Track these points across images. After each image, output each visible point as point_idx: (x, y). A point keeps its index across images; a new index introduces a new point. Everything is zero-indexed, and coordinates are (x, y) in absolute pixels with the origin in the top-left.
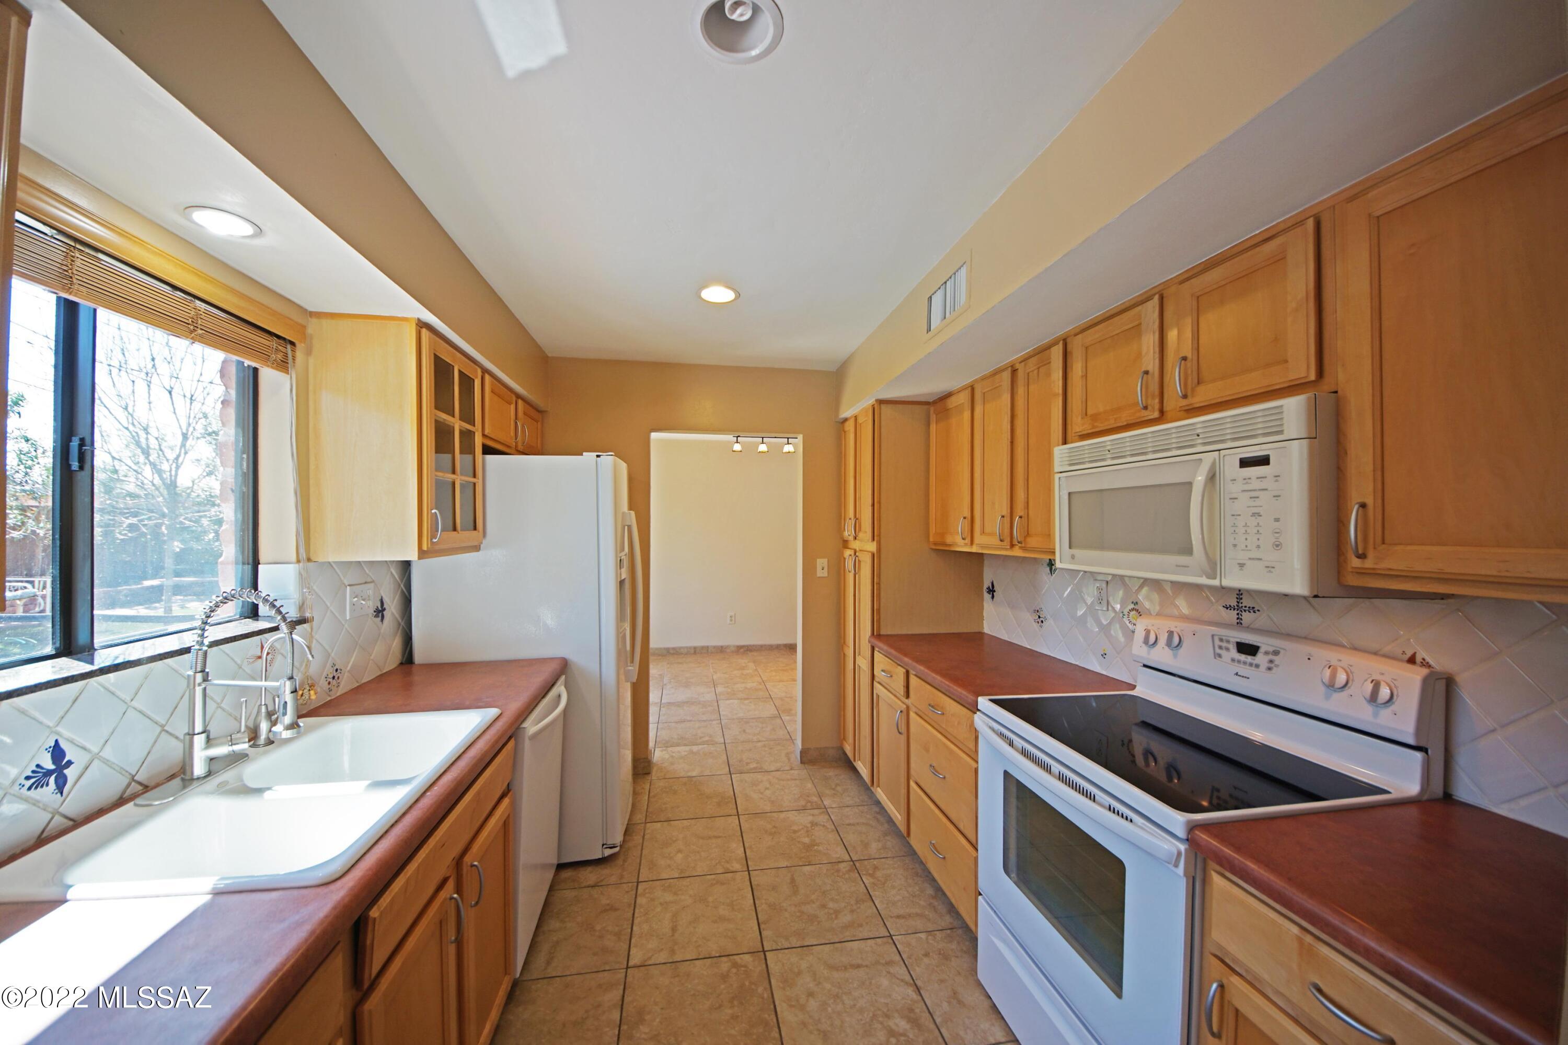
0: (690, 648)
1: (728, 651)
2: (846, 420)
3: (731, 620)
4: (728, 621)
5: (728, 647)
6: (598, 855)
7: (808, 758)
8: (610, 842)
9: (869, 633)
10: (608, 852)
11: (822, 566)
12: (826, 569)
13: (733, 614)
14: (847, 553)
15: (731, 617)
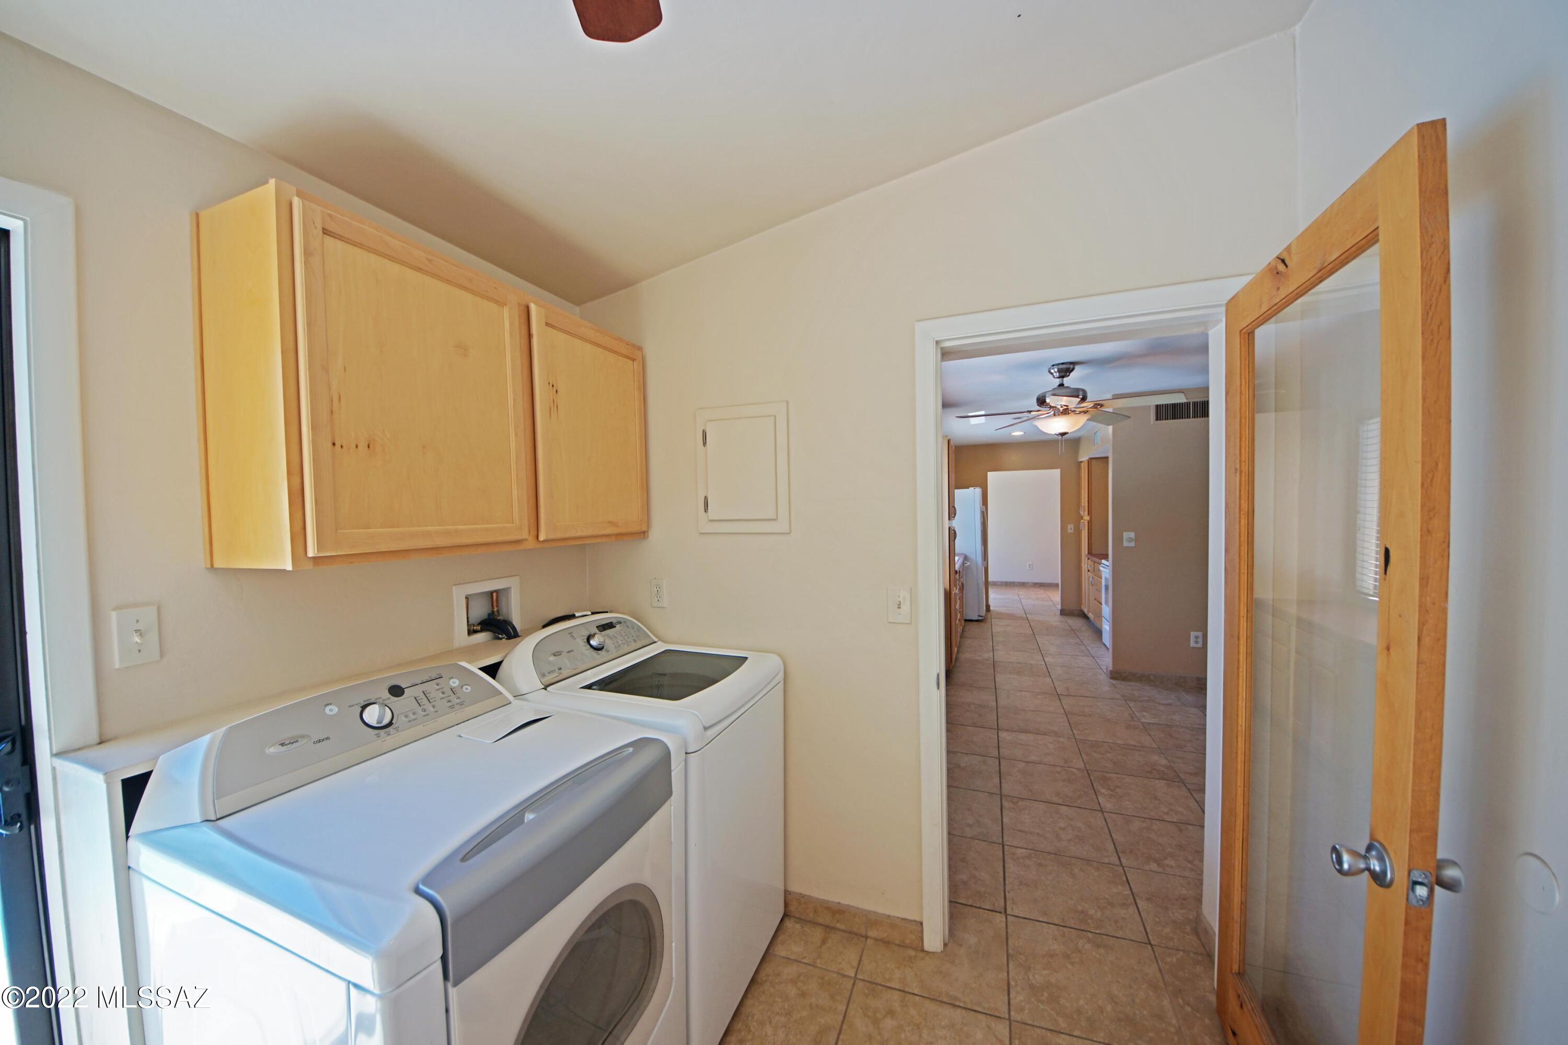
0: (1003, 582)
1: (1028, 585)
2: (1081, 462)
3: (1029, 567)
4: (1028, 568)
5: (1027, 583)
6: (977, 619)
7: (1063, 612)
8: (981, 615)
9: (1087, 553)
10: (980, 618)
11: (1070, 528)
12: (1073, 530)
13: (1031, 563)
14: (1082, 521)
15: (1029, 565)
